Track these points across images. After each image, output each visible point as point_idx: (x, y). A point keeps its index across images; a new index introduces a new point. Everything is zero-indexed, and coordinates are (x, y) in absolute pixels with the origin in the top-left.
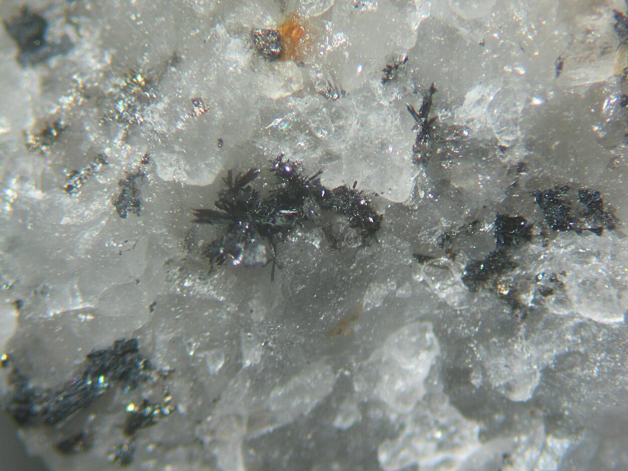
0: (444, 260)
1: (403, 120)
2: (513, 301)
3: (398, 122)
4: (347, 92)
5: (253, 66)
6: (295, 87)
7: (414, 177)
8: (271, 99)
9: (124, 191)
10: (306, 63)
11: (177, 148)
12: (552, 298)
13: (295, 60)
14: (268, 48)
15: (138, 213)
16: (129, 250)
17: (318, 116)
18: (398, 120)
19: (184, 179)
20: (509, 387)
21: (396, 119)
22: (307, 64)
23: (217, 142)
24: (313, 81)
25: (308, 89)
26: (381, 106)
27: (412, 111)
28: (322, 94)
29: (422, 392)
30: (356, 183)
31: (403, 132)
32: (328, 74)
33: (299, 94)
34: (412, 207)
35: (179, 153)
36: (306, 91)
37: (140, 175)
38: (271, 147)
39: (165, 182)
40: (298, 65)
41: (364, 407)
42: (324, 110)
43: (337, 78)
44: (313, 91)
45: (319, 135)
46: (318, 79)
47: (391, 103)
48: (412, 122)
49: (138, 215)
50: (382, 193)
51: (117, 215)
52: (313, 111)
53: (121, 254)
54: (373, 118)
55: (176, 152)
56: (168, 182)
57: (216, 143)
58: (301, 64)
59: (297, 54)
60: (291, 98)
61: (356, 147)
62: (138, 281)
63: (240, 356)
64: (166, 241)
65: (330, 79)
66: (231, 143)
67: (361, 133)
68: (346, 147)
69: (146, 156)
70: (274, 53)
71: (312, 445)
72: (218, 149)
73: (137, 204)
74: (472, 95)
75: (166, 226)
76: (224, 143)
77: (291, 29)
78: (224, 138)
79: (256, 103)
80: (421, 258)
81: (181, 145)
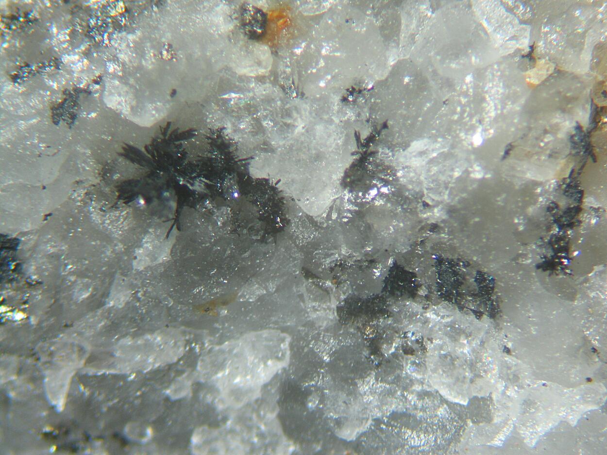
0: (328, 283)
1: (346, 143)
2: (375, 347)
3: (340, 142)
4: (306, 96)
5: (231, 37)
6: (262, 71)
7: (334, 198)
8: (235, 73)
9: (65, 100)
10: (280, 54)
11: (132, 81)
12: (411, 358)
13: (271, 47)
14: (252, 26)
15: (70, 125)
16: (48, 156)
17: (271, 107)
18: (341, 140)
19: (126, 111)
20: (339, 423)
21: (340, 138)
22: (280, 55)
23: (171, 91)
24: (280, 73)
25: (272, 79)
26: (331, 121)
27: (357, 136)
28: (283, 88)
29: (257, 394)
30: (279, 181)
31: (341, 152)
32: (296, 72)
33: (261, 79)
34: (320, 223)
35: (131, 86)
36: (269, 79)
37: (88, 92)
38: (216, 117)
39: (107, 107)
40: (272, 53)
41: (198, 387)
42: (279, 103)
43: (302, 79)
44: (275, 82)
45: (265, 123)
46: (285, 72)
47: (341, 121)
48: (353, 147)
49: (70, 128)
50: (299, 200)
51: (50, 120)
52: (268, 100)
53: (39, 156)
54: (319, 128)
55: (129, 84)
56: (110, 109)
57: (169, 92)
58: (275, 53)
59: (276, 42)
60: (253, 80)
61: (294, 148)
62: (44, 188)
63: (106, 294)
64: (85, 162)
65: (296, 77)
66: (182, 97)
67: (302, 138)
68: (284, 145)
69: (100, 77)
70: (255, 32)
71: (137, 402)
72: (169, 97)
73: (73, 117)
74: (417, 145)
75: (91, 148)
76: (177, 95)
77: (280, 17)
78: (178, 90)
79: (220, 71)
80: (308, 273)
81: (137, 80)
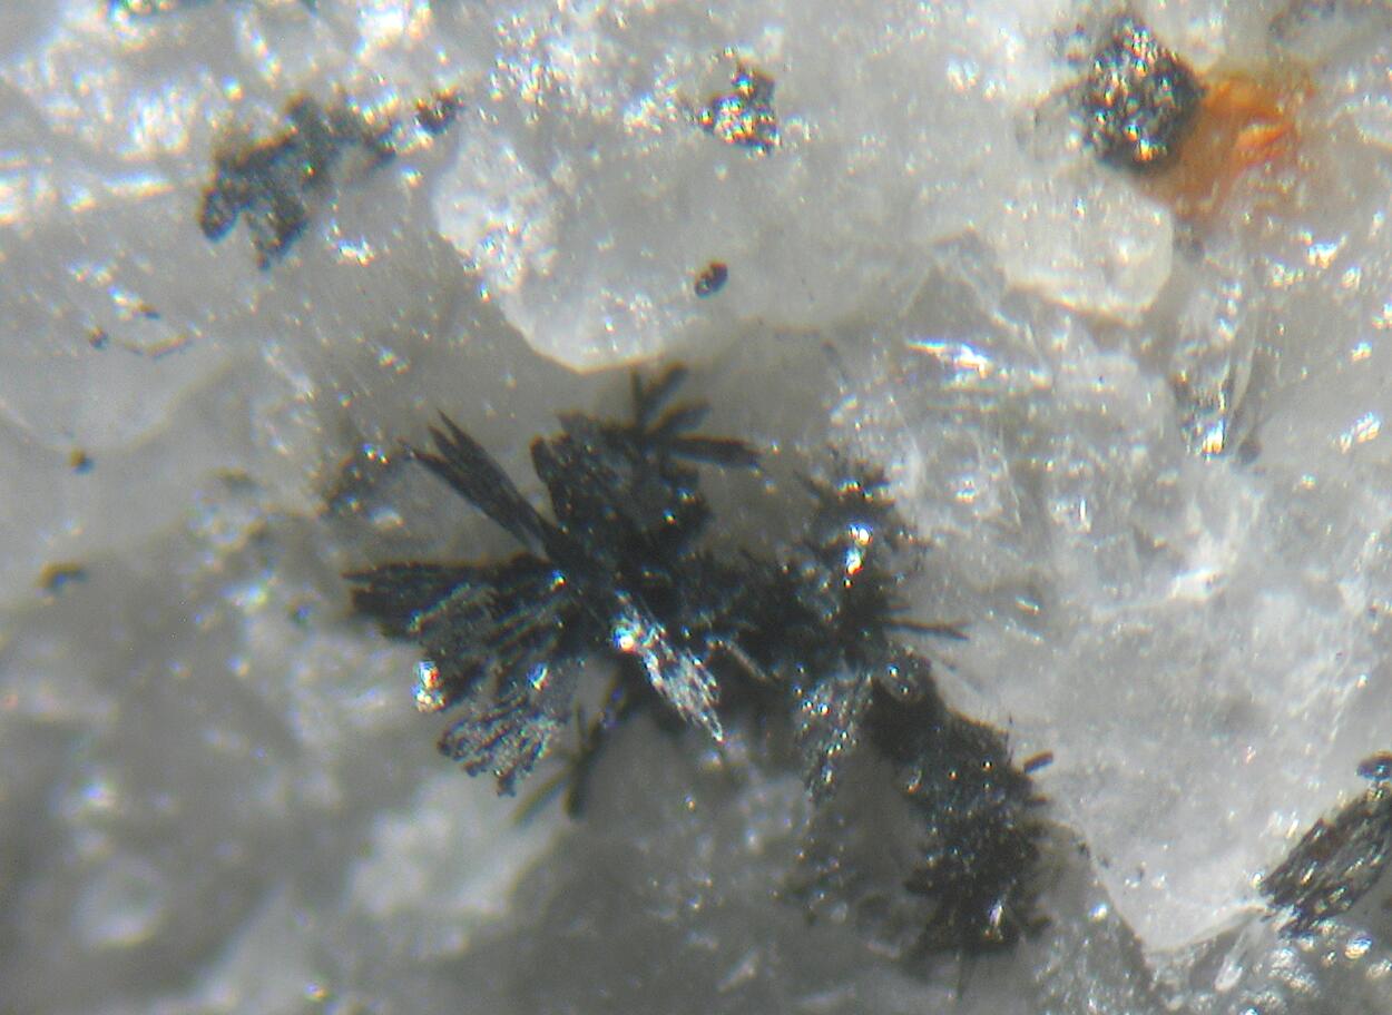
1: (1366, 704)
3: (1344, 694)
4: (1260, 462)
5: (1032, 128)
6: (1110, 303)
7: (1247, 905)
8: (1000, 276)
9: (287, 144)
10: (1208, 256)
11: (563, 172)
13: (1182, 219)
14: (1124, 120)
15: (268, 256)
16: (136, 351)
17: (1105, 454)
18: (1349, 688)
21: (1345, 678)
22: (1209, 264)
23: (705, 267)
24: (1184, 332)
25: (1146, 343)
26: (1328, 598)
28: (1181, 392)
30: (1043, 760)
31: (1333, 734)
32: (1250, 355)
33: (1101, 331)
34: (1161, 987)
35: (555, 190)
36: (1135, 344)
37: (378, 149)
38: (874, 413)
39: (435, 237)
40: (1177, 243)
42: (1139, 453)
43: (1264, 394)
44: (1155, 360)
45: (1058, 509)
46: (1205, 336)
47: (1372, 612)
49: (264, 264)
50: (1106, 863)
51: (194, 208)
52: (1102, 427)
53: (98, 341)
54: (1277, 611)
55: (550, 180)
56: (446, 248)
57: (694, 268)
58: (1189, 249)
59: (1206, 205)
60: (1067, 321)
61: (1144, 652)
64: (281, 418)
65: (1245, 371)
66: (750, 296)
67: (1189, 627)
68: (1109, 626)
69: (450, 104)
70: (1131, 145)
72: (686, 288)
73: (291, 227)
75: (318, 380)
76: (726, 289)
77: (1259, 112)
78: (734, 274)
79: (943, 245)
81: (586, 174)
